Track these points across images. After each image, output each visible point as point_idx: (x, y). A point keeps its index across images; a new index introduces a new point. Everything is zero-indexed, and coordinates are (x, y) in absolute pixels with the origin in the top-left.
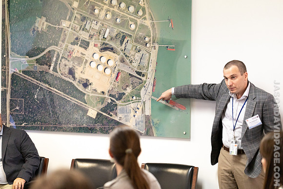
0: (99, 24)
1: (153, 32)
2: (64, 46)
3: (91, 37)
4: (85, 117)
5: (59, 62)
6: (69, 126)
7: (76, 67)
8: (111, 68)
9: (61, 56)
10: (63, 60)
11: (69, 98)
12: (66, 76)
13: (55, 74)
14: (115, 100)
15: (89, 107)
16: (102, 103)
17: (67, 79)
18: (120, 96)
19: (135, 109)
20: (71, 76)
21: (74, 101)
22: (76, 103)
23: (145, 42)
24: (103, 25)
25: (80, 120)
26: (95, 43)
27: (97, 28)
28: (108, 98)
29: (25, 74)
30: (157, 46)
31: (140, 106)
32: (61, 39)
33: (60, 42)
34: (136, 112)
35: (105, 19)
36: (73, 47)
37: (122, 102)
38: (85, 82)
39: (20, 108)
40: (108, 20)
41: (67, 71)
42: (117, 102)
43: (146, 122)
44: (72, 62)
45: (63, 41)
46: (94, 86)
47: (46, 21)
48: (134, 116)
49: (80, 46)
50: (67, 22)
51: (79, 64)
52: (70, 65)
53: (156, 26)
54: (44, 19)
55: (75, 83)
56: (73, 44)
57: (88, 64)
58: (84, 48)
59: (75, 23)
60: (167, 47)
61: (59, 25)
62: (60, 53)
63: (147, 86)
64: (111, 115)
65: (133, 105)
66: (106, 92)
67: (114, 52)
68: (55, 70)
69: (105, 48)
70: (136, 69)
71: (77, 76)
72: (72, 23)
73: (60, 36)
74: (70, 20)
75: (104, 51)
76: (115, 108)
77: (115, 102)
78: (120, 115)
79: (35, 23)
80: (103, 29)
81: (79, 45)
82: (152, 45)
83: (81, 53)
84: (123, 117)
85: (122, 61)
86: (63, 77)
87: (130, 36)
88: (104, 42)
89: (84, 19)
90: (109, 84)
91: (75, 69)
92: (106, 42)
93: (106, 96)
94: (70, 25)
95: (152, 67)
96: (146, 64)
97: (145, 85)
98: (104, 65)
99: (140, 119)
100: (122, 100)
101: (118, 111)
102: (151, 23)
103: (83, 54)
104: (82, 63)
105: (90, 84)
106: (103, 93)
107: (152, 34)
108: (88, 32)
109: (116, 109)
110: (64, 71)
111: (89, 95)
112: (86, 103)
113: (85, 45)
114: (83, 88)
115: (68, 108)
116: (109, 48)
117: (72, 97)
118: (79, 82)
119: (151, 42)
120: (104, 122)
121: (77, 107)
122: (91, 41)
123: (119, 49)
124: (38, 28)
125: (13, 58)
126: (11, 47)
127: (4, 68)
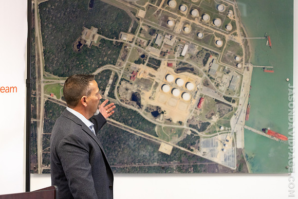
0: (174, 39)
1: (246, 50)
2: (124, 65)
3: (163, 54)
4: (156, 154)
5: (117, 85)
6: (134, 165)
7: (143, 91)
8: (191, 92)
9: (120, 77)
10: (123, 83)
11: (132, 130)
12: (128, 102)
13: (112, 100)
14: (197, 132)
15: (161, 141)
16: (179, 136)
17: (129, 107)
18: (204, 127)
19: (223, 142)
20: (135, 103)
21: (139, 133)
22: (142, 136)
23: (235, 62)
24: (180, 40)
25: (148, 158)
26: (169, 62)
27: (171, 43)
28: (187, 130)
30: (251, 67)
31: (230, 137)
32: (120, 56)
33: (119, 60)
34: (225, 145)
35: (182, 33)
36: (138, 66)
37: (207, 134)
38: (155, 110)
40: (187, 35)
41: (129, 97)
42: (200, 134)
43: (238, 157)
44: (136, 86)
45: (124, 59)
46: (167, 115)
47: (98, 33)
48: (223, 150)
49: (148, 65)
50: (129, 35)
51: (146, 87)
52: (134, 89)
53: (249, 44)
54: (95, 30)
55: (141, 112)
56: (138, 62)
57: (159, 88)
58: (154, 67)
59: (141, 37)
60: (264, 68)
61: (117, 38)
62: (119, 74)
63: (238, 114)
64: (192, 150)
65: (220, 137)
66: (185, 122)
67: (195, 74)
68: (111, 95)
69: (182, 68)
70: (224, 94)
71: (143, 102)
72: (136, 37)
73: (119, 52)
74: (133, 32)
75: (181, 72)
76: (197, 141)
77: (197, 134)
78: (203, 149)
79: (81, 34)
80: (180, 44)
81: (146, 64)
82: (244, 66)
83: (150, 75)
84: (207, 152)
85: (206, 84)
86: (124, 104)
87: (216, 54)
88: (181, 60)
89: (153, 32)
90: (189, 112)
91: (141, 93)
92: (184, 61)
93: (185, 126)
94: (133, 39)
95: (245, 91)
96: (236, 88)
97: (236, 113)
98: (181, 89)
99: (230, 154)
100: (206, 131)
101: (201, 144)
102: (243, 40)
103: (152, 76)
104: (151, 86)
105: (163, 113)
106: (180, 123)
107: (244, 53)
108: (159, 48)
109: (199, 142)
110: (125, 96)
111: (160, 127)
112: (157, 136)
113: (155, 64)
114: (152, 117)
115: (131, 143)
116: (188, 69)
117: (137, 129)
118: (147, 110)
119: (244, 62)
120: (183, 158)
121: (145, 142)
122: (163, 59)
123: (201, 70)
124: (85, 41)
125: (47, 80)
126: (44, 65)
127: (34, 93)
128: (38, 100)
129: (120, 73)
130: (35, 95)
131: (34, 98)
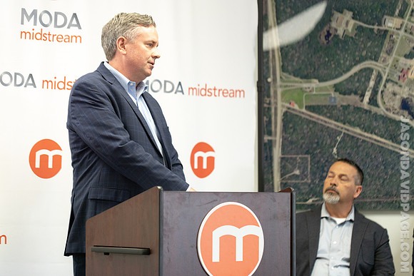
2: (390, 62)
5: (381, 88)
9: (385, 78)
10: (389, 85)
12: (396, 112)
13: (374, 109)
17: (398, 118)
20: (406, 113)
29: (311, 111)
32: (384, 49)
33: (383, 55)
36: (409, 62)
39: (303, 172)
41: (397, 104)
44: (407, 89)
45: (389, 52)
47: (353, 18)
50: (395, 19)
52: (404, 93)
54: (349, 15)
56: (409, 56)
61: (380, 25)
62: (382, 73)
68: (373, 101)
72: (406, 21)
73: (382, 44)
74: (401, 15)
79: (331, 21)
86: (391, 115)
94: (401, 25)
110: (391, 104)
124: (336, 30)
125: (285, 84)
126: (281, 64)
127: (268, 102)
128: (273, 111)
129: (385, 73)
130: (269, 104)
131: (268, 108)
